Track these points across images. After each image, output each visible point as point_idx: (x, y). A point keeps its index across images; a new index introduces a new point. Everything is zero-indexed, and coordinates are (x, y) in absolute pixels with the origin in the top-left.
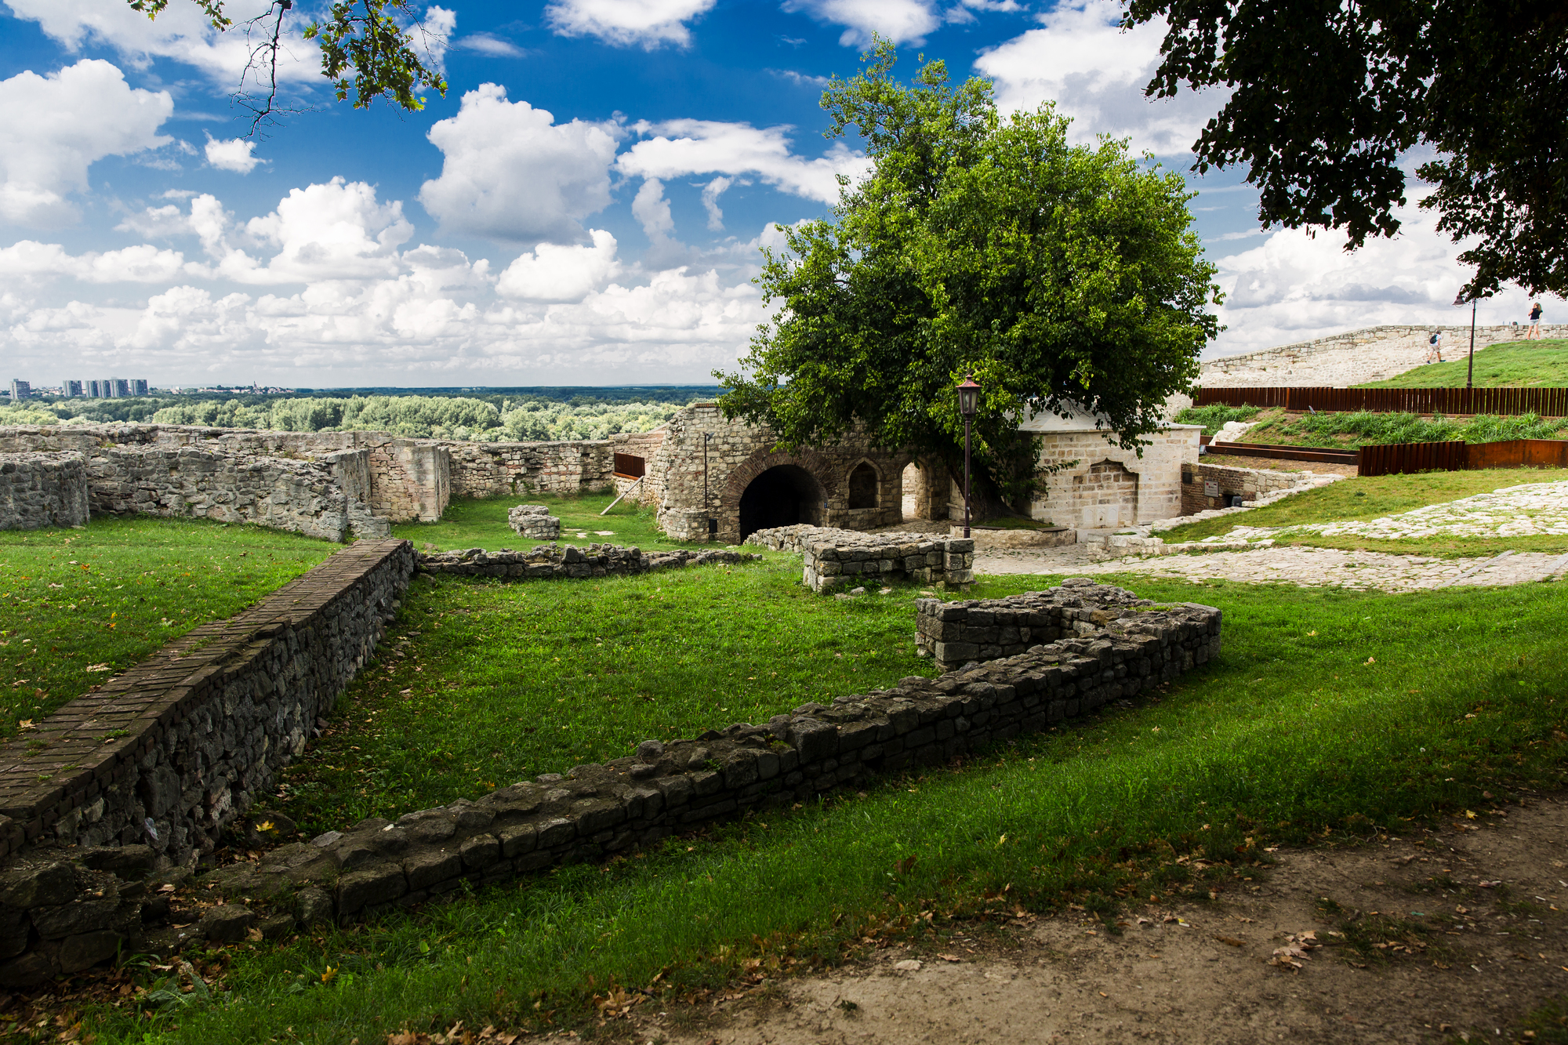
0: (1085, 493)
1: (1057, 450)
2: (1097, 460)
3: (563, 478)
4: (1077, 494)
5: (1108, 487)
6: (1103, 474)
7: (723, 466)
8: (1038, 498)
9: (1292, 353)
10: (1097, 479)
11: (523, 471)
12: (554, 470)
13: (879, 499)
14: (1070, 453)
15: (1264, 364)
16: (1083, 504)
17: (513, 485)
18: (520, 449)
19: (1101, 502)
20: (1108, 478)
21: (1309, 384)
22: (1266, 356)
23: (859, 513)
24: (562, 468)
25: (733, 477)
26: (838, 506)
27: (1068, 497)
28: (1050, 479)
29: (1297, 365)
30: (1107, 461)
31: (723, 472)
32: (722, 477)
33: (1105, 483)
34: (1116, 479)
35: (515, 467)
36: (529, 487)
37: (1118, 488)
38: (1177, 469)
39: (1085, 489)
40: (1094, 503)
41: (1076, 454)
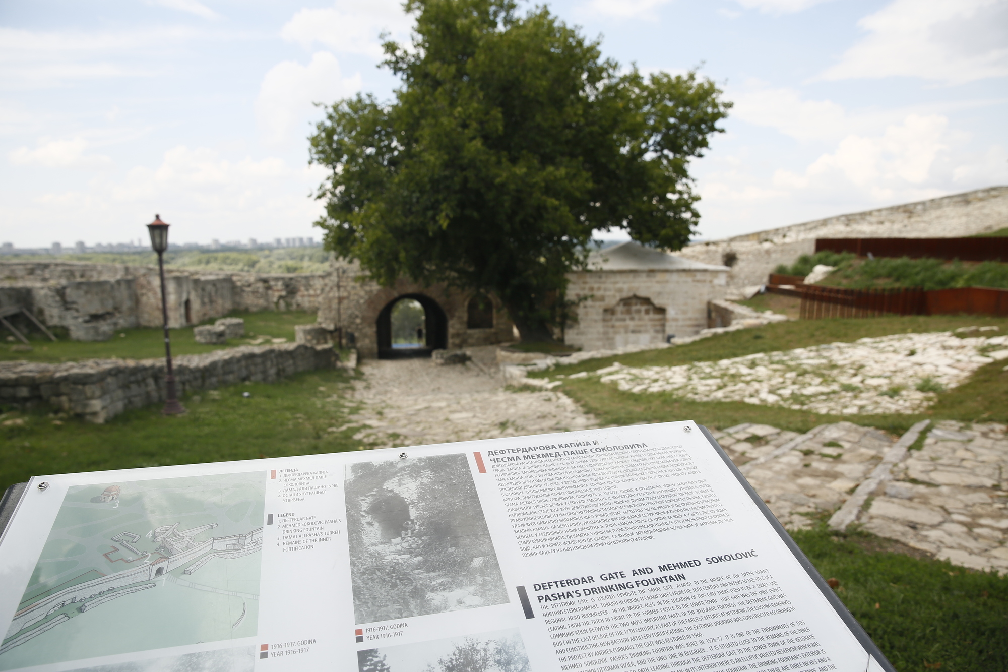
0: (618, 324)
1: (587, 286)
2: (625, 295)
3: (312, 299)
4: (610, 324)
5: (640, 319)
6: (634, 308)
7: (362, 293)
8: (571, 327)
9: (908, 210)
10: (629, 312)
11: (284, 293)
12: (306, 293)
13: (495, 322)
14: (599, 289)
15: (882, 219)
16: (616, 333)
17: (277, 304)
18: (283, 279)
19: (633, 332)
20: (638, 311)
21: (923, 235)
22: (884, 213)
23: (476, 333)
24: (312, 292)
25: (370, 302)
26: (458, 326)
27: (599, 327)
28: (580, 311)
29: (913, 220)
30: (635, 297)
31: (362, 298)
32: (362, 301)
33: (636, 316)
34: (647, 312)
35: (278, 291)
36: (288, 305)
37: (649, 319)
38: (704, 306)
39: (618, 320)
40: (626, 332)
41: (606, 290)
